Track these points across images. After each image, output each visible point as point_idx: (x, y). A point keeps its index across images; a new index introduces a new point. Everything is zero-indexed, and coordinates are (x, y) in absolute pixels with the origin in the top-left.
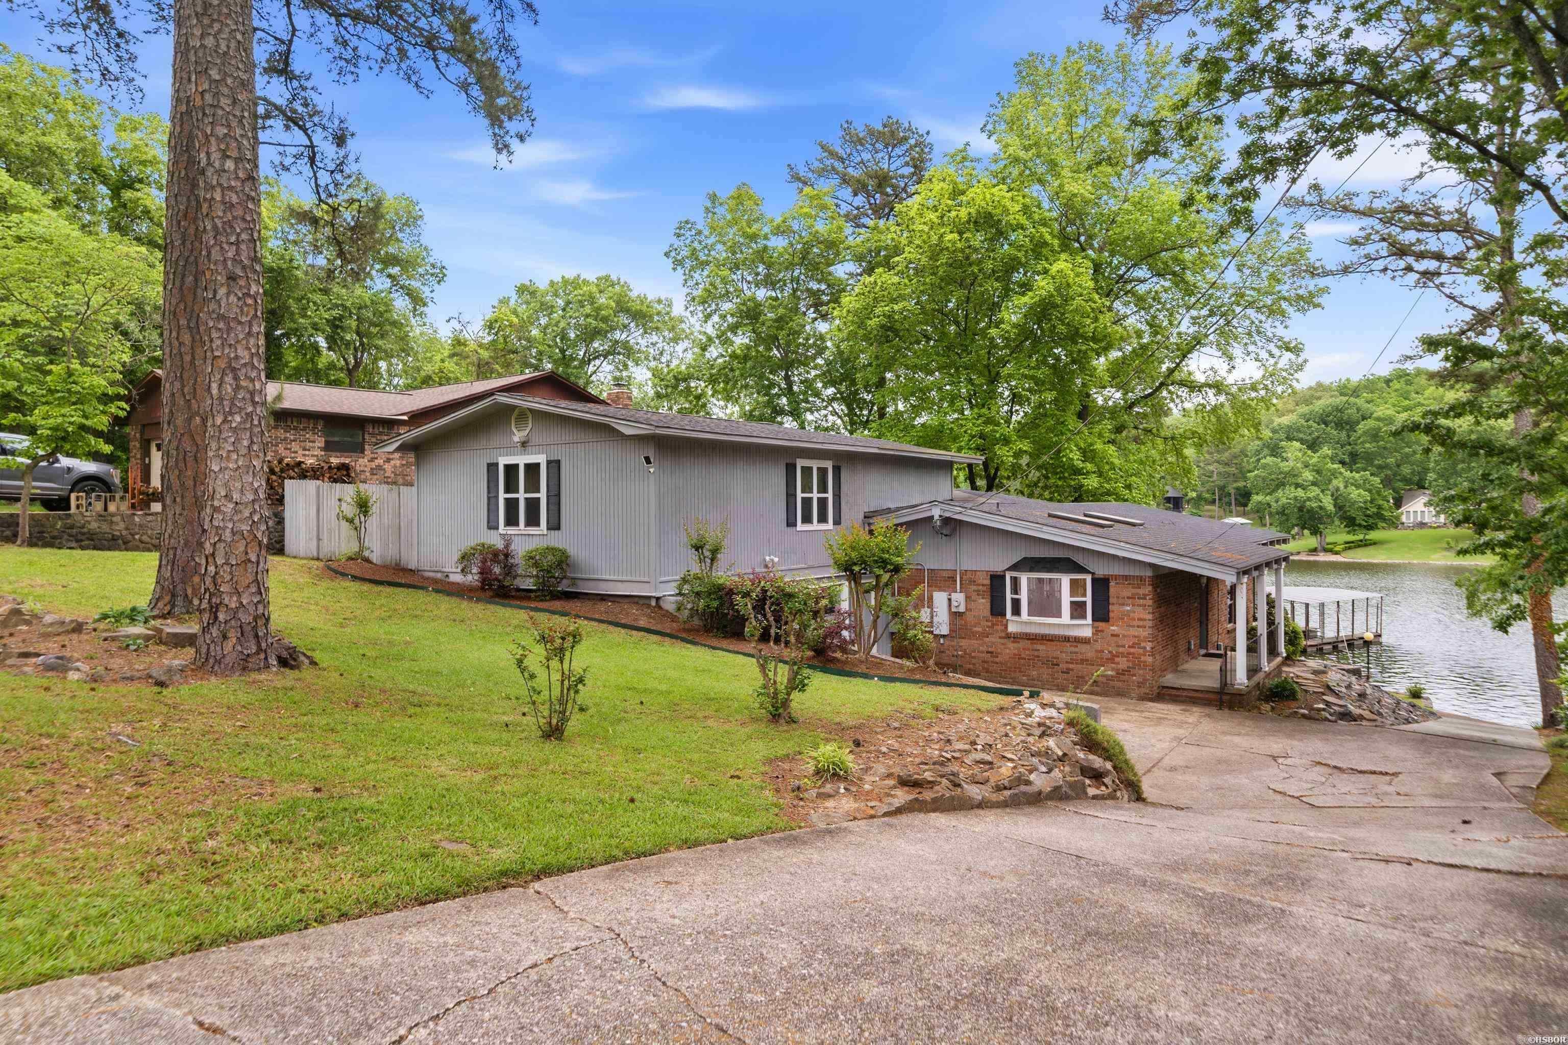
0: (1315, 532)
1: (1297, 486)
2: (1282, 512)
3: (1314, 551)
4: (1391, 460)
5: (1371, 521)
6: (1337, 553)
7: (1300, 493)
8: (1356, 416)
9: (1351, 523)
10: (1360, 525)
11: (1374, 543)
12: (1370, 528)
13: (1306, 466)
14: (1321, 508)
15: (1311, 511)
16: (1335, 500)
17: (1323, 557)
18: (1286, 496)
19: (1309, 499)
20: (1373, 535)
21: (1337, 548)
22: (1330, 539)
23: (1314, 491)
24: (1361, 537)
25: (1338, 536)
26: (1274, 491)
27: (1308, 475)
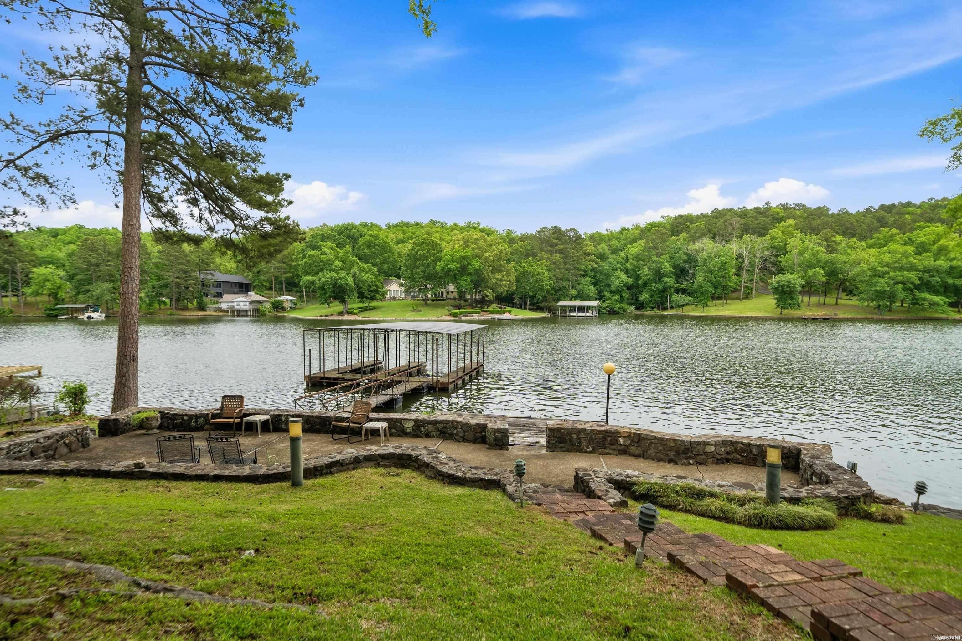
0: (342, 300)
1: (331, 270)
2: (323, 288)
3: (341, 314)
4: (378, 261)
5: (372, 294)
6: (355, 314)
7: (334, 274)
8: (357, 235)
9: (361, 296)
10: (366, 297)
11: (374, 308)
12: (372, 299)
13: (337, 258)
14: (347, 284)
15: (340, 287)
16: (354, 280)
17: (347, 317)
18: (325, 277)
19: (340, 278)
20: (374, 304)
21: (356, 311)
22: (350, 306)
23: (343, 274)
24: (367, 304)
25: (355, 304)
26: (317, 273)
27: (338, 263)
